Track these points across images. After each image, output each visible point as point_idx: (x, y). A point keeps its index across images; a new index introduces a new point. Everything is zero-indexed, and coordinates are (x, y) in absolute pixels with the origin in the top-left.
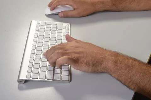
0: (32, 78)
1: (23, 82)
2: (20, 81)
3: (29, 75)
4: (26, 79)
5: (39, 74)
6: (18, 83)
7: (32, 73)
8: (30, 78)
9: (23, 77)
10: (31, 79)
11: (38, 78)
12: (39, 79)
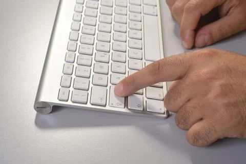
0: (73, 102)
1: (50, 110)
2: (41, 107)
3: (64, 94)
4: (57, 102)
5: (89, 92)
6: (35, 112)
7: (71, 89)
8: (67, 101)
9: (50, 96)
10: (69, 103)
11: (86, 103)
12: (89, 105)
